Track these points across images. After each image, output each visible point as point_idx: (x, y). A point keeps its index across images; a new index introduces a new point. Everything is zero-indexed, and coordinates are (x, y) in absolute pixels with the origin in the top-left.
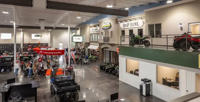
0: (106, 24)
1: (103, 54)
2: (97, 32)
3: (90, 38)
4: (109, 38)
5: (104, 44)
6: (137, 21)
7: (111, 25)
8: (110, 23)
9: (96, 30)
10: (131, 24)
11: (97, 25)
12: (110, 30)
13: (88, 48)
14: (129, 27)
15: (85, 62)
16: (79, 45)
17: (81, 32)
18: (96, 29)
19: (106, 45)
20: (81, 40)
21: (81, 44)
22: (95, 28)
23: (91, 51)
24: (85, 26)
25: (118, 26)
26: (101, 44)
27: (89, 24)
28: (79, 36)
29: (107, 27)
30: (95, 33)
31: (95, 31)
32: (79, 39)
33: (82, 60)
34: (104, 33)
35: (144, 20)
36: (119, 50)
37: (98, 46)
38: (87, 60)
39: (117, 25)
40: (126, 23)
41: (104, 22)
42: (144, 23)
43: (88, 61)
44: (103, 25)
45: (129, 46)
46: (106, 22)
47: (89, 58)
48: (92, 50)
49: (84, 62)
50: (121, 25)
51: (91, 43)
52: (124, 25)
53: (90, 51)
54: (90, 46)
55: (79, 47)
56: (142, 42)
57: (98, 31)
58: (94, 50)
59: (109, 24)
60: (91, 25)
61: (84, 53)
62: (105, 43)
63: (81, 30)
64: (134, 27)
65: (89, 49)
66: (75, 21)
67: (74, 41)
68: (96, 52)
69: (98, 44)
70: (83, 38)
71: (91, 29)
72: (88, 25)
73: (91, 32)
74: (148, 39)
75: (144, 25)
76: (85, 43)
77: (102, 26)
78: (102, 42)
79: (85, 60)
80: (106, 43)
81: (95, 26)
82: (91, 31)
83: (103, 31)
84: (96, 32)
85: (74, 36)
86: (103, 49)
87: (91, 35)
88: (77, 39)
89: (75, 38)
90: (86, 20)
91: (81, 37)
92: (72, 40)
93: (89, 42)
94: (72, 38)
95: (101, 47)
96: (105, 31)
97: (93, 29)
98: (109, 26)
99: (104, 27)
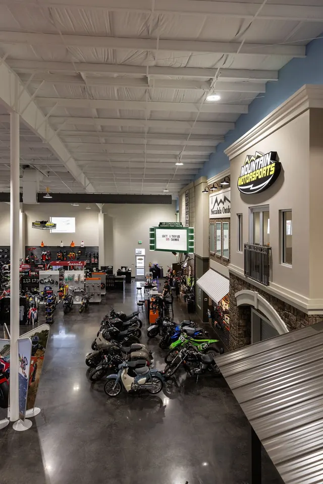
0: (253, 164)
2: (229, 210)
3: (210, 239)
5: (249, 286)
7: (279, 168)
8: (274, 156)
9: (226, 205)
11: (224, 180)
12: (275, 203)
15: (129, 382)
19: (256, 294)
22: (220, 195)
24: (195, 187)
26: (235, 282)
27: (207, 177)
28: (175, 227)
29: (258, 182)
30: (222, 215)
34: (248, 219)
38: (142, 375)
41: (245, 159)
43: (142, 380)
44: (243, 172)
47: (174, 345)
51: (212, 262)
59: (268, 158)
60: (212, 180)
62: (250, 280)
67: (157, 247)
70: (188, 237)
71: (213, 197)
72: (201, 180)
73: (213, 212)
76: (196, 256)
78: (240, 269)
79: (131, 373)
80: (256, 282)
81: (219, 186)
82: (211, 207)
83: (245, 209)
84: (226, 211)
87: (212, 222)
88: (170, 239)
89: (164, 236)
90: (185, 157)
91: (183, 233)
92: (152, 242)
93: (207, 256)
94: (153, 235)
95: (236, 295)
96: (251, 209)
97: (216, 201)
98: (270, 176)
99: (247, 182)
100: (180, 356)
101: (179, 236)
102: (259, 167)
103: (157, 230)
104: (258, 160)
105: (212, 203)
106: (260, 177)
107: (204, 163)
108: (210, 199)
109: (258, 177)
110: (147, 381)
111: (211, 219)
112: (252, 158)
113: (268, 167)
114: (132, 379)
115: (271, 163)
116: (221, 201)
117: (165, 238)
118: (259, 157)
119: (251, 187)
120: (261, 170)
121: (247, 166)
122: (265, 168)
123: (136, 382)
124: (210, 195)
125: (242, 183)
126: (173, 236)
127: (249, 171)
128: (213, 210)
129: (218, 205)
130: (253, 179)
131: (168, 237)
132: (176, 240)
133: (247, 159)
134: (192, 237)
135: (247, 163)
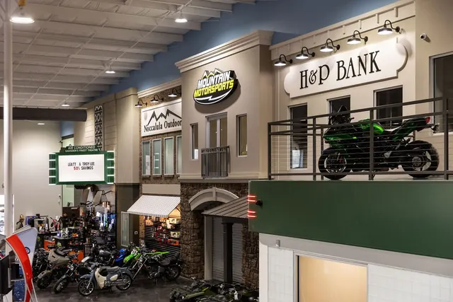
0: (212, 79)
1: (201, 236)
2: (174, 124)
3: (141, 161)
4: (228, 156)
5: (206, 186)
6: (370, 47)
7: (236, 83)
8: (232, 74)
9: (170, 118)
10: (340, 65)
11: (172, 91)
12: (232, 111)
13: (134, 209)
14: (331, 82)
15: (102, 281)
16: (90, 198)
17: (98, 134)
18: (168, 112)
19: (214, 189)
20: (97, 175)
21: (100, 193)
22: (161, 108)
23: (147, 227)
24: (116, 100)
25: (274, 83)
26: (189, 189)
27: (137, 89)
28: (86, 151)
29: (217, 94)
30: (164, 130)
31: (162, 120)
32: (88, 167)
33: (88, 272)
34: (204, 128)
35: (410, 37)
36: (259, 203)
37: (177, 200)
38: (114, 272)
39: (265, 79)
40: (312, 65)
41: (202, 73)
42: (408, 54)
43: (115, 277)
44: (200, 84)
45: (310, 178)
46: (211, 68)
47: (127, 259)
48: (149, 222)
49: (94, 281)
50: (291, 75)
51: (145, 187)
52: (303, 75)
53: (142, 228)
54: (143, 199)
55: (89, 208)
56: (387, 154)
57: (179, 123)
58: (157, 223)
59: (228, 76)
60: (147, 92)
61: (112, 238)
62: (209, 179)
63: (98, 124)
64: (357, 80)
65: (135, 219)
66: (61, 71)
67: (61, 180)
68: (168, 231)
69: (177, 188)
70: (107, 163)
71: (147, 112)
72: (131, 91)
73: (147, 129)
74: (424, 135)
75: (412, 62)
76: (118, 186)
77: (197, 94)
78: (196, 175)
79: (103, 273)
80: (215, 179)
81: (162, 97)
82: (144, 123)
83: (201, 118)
84: (169, 125)
85: (64, 152)
86: (198, 213)
87: (145, 141)
88: (80, 167)
89: (70, 165)
90: (116, 64)
91: (99, 159)
92: (52, 173)
93: (137, 181)
94: (54, 164)
95: (190, 201)
96: (208, 118)
97: (154, 115)
98: (229, 89)
99: (205, 94)
100: (141, 261)
101: (93, 164)
102: (218, 81)
103: (59, 156)
104: (217, 76)
105: (146, 119)
106: (219, 90)
107: (131, 72)
108: (143, 114)
109: (217, 90)
110: (119, 278)
111: (143, 137)
112: (211, 74)
113: (228, 82)
114: (105, 278)
115: (230, 79)
116: (162, 115)
117: (72, 167)
118: (218, 73)
119: (210, 98)
120: (221, 84)
121: (205, 80)
122: (225, 83)
123: (108, 279)
124: (143, 110)
125: (200, 95)
126: (85, 164)
127: (208, 85)
128: (149, 126)
129: (157, 120)
130: (213, 92)
131: (77, 165)
132: (88, 168)
133: (205, 74)
134: (112, 163)
135: (205, 77)
